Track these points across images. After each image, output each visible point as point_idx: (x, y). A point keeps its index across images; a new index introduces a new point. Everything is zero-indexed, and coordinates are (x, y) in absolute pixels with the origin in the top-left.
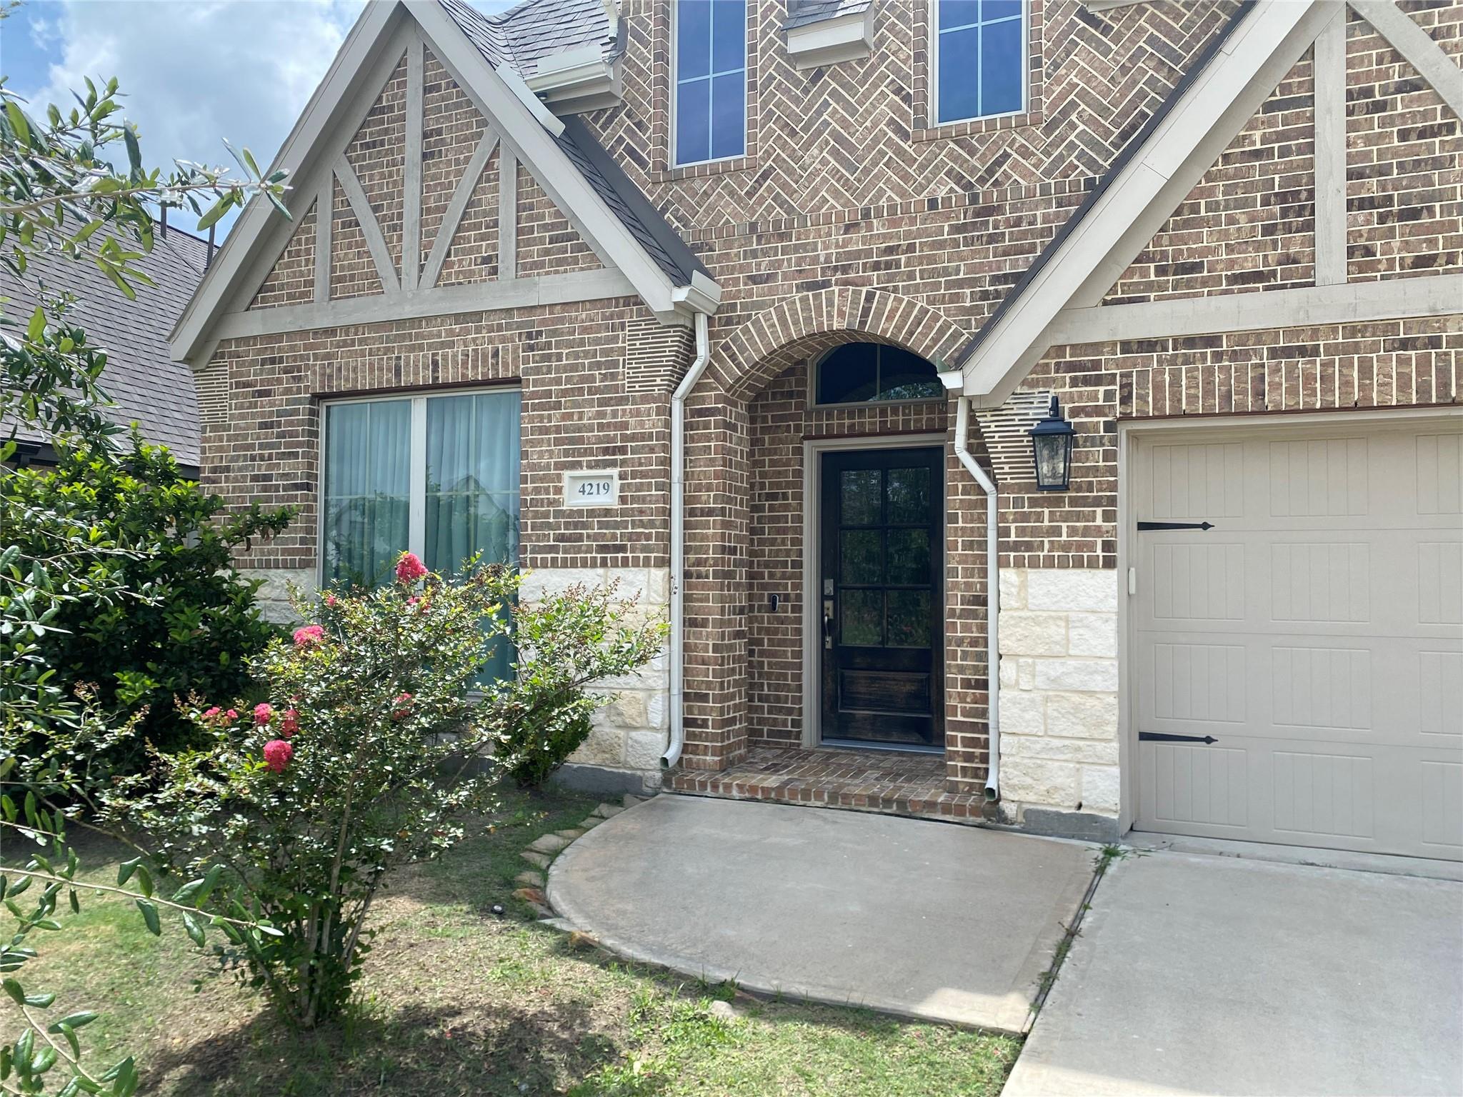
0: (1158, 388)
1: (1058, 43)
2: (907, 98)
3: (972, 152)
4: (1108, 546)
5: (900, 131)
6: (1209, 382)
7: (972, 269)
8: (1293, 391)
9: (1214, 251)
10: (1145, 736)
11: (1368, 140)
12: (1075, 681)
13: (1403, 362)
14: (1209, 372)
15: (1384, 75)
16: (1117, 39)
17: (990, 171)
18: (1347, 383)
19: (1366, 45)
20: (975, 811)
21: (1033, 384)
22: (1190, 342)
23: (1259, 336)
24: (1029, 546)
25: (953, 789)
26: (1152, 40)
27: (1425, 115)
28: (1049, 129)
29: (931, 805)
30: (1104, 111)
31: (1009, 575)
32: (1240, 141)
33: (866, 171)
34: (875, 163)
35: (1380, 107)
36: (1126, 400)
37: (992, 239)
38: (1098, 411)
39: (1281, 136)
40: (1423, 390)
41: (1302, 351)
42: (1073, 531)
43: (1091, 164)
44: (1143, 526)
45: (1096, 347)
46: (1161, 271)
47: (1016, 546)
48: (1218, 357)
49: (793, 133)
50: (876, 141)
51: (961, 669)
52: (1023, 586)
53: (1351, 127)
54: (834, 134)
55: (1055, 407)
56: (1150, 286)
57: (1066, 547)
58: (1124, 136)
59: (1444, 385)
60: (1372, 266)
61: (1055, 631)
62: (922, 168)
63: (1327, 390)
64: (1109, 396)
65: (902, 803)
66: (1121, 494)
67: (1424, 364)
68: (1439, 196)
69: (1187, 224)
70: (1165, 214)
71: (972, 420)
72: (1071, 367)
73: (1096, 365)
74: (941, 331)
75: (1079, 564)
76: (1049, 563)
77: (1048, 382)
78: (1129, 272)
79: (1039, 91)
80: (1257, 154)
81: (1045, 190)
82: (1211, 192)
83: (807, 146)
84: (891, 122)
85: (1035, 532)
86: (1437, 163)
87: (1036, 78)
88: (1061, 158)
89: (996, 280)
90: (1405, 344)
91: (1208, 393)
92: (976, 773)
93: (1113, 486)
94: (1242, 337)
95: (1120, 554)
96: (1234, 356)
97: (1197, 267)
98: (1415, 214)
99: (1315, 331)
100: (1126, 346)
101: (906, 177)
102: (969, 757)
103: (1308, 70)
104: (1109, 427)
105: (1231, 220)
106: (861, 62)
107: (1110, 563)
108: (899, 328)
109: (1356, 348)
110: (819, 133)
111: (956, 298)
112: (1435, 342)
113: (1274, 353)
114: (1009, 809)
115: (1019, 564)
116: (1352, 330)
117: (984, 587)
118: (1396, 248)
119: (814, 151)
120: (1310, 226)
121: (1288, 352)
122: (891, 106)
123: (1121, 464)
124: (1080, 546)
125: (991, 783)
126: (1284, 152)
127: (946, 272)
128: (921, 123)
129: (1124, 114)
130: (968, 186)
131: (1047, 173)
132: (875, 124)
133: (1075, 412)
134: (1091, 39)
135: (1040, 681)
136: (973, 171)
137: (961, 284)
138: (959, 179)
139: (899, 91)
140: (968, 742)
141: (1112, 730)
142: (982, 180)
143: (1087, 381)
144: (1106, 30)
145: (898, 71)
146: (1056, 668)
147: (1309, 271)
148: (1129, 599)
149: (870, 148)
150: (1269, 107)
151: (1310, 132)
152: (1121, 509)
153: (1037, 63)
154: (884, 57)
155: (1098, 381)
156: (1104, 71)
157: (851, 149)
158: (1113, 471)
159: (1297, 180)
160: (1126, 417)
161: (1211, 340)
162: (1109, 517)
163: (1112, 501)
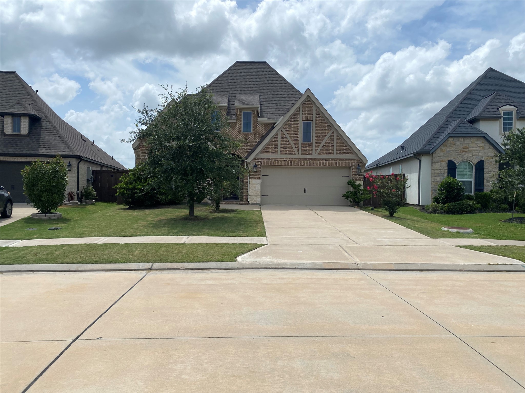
0: (265, 162)
1: (255, 126)
2: (240, 129)
3: (247, 136)
4: (260, 177)
5: (239, 132)
6: (269, 162)
7: (246, 148)
8: (276, 164)
9: (270, 150)
10: (262, 196)
11: (282, 142)
12: (256, 190)
13: (284, 162)
14: (269, 161)
15: (284, 136)
16: (261, 127)
17: (248, 138)
18: (280, 163)
19: (282, 133)
20: (247, 203)
21: (253, 161)
22: (267, 158)
23: (273, 158)
24: (253, 177)
25: (244, 202)
26: (264, 128)
27: (287, 140)
28: (254, 135)
29: (242, 203)
30: (260, 134)
31: (250, 180)
32: (272, 140)
33: (235, 136)
34: (236, 135)
35: (283, 139)
36: (262, 163)
37: (249, 145)
39: (275, 140)
40: (286, 164)
41: (277, 160)
42: (257, 176)
43: (258, 139)
44: (262, 175)
45: (259, 158)
46: (265, 151)
47: (251, 177)
48: (270, 160)
49: (226, 130)
51: (245, 190)
52: (252, 181)
53: (281, 140)
54: (231, 131)
55: (255, 164)
56: (264, 153)
57: (256, 177)
58: (261, 137)
59: (287, 164)
60: (282, 153)
61: (255, 186)
62: (241, 137)
64: (260, 163)
65: (239, 203)
66: (261, 172)
67: (286, 162)
68: (287, 148)
69: (268, 147)
70: (266, 146)
71: (247, 164)
72: (257, 160)
73: (259, 160)
74: (243, 154)
75: (257, 179)
76: (254, 179)
77: (255, 161)
78: (262, 151)
79: (253, 131)
80: (273, 142)
81: (254, 141)
82: (269, 144)
83: (228, 132)
84: (238, 131)
85: (253, 176)
86: (287, 145)
87: (253, 129)
88: (255, 138)
89: (249, 150)
90: (285, 160)
91: (269, 163)
92: (246, 200)
93: (260, 172)
94: (272, 158)
95: (261, 178)
96: (271, 160)
97: (268, 151)
99: (278, 158)
100: (262, 158)
101: (239, 137)
102: (246, 198)
103: (278, 134)
104: (260, 166)
105: (271, 147)
106: (235, 124)
107: (260, 179)
108: (239, 154)
109: (281, 160)
110: (229, 131)
111: (245, 151)
112: (287, 160)
113: (274, 160)
114: (250, 203)
115: (252, 179)
116: (281, 159)
117: (248, 181)
118: (284, 152)
119: (229, 133)
120: (277, 149)
121: (276, 160)
122: (238, 129)
123: (261, 169)
124: (257, 177)
125: (248, 200)
126: (276, 142)
127: (244, 148)
128: (241, 132)
129: (262, 135)
130: (246, 140)
131: (254, 139)
132: (236, 131)
133: (257, 164)
134: (258, 127)
135: (253, 190)
136: (247, 138)
138: (245, 139)
139: (239, 128)
140: (245, 197)
141: (260, 195)
142: (248, 139)
143: (258, 161)
144: (260, 126)
145: (239, 126)
147: (277, 153)
148: (261, 182)
149: (235, 134)
150: (274, 137)
151: (278, 140)
152: (261, 174)
154: (237, 124)
155: (259, 161)
156: (260, 130)
158: (260, 170)
159: (277, 144)
160: (262, 165)
161: (269, 158)
162: (260, 174)
163: (260, 173)
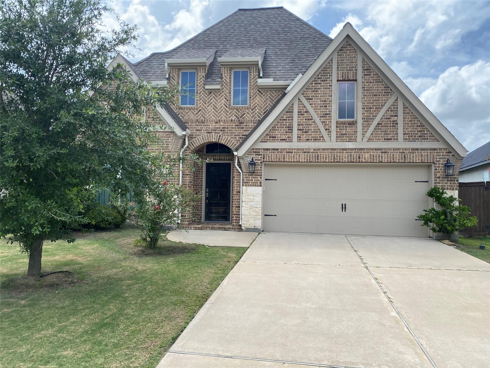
0: (269, 157)
1: (254, 95)
2: (227, 100)
3: (239, 112)
4: (260, 183)
5: (226, 106)
6: (277, 156)
7: (238, 133)
8: (289, 159)
9: (278, 135)
10: (265, 215)
11: (301, 120)
12: (255, 206)
13: (304, 155)
14: (277, 155)
15: (303, 109)
16: (264, 96)
17: (242, 116)
18: (297, 158)
19: (301, 104)
20: (237, 229)
21: (249, 155)
22: (274, 149)
23: (284, 149)
24: (248, 183)
25: (233, 226)
26: (269, 97)
27: (309, 117)
28: (252, 110)
29: (230, 228)
30: (261, 108)
31: (244, 187)
32: (282, 117)
33: (220, 113)
34: (221, 111)
35: (302, 115)
36: (264, 158)
37: (242, 128)
38: (259, 160)
39: (288, 117)
40: (307, 160)
41: (291, 152)
42: (255, 180)
43: (259, 117)
44: (266, 180)
45: (259, 149)
46: (270, 137)
47: (246, 183)
48: (278, 152)
49: (205, 103)
50: (221, 107)
51: (235, 204)
52: (246, 189)
53: (298, 117)
54: (213, 105)
55: (252, 159)
56: (268, 140)
57: (254, 183)
58: (265, 113)
59: (310, 159)
60: (301, 140)
61: (252, 197)
62: (230, 114)
63: (294, 159)
64: (261, 157)
65: (224, 228)
66: (263, 174)
67: (307, 155)
68: (310, 130)
69: (274, 130)
70: (271, 128)
71: (238, 160)
72: (255, 152)
73: (259, 152)
74: (233, 144)
75: (256, 186)
76: (251, 186)
77: (251, 154)
78: (265, 137)
79: (251, 103)
80: (285, 120)
81: (251, 120)
82: (278, 125)
83: (208, 106)
84: (224, 104)
85: (249, 180)
86: (310, 125)
87: (250, 100)
88: (254, 115)
89: (243, 135)
90: (305, 152)
91: (277, 158)
92: (237, 222)
93: (261, 173)
94: (282, 149)
95: (262, 184)
96: (281, 152)
97: (275, 137)
98: (307, 132)
99: (292, 149)
100: (264, 149)
101: (227, 115)
102: (236, 220)
103: (292, 107)
104: (261, 163)
105: (281, 130)
106: (219, 92)
107: (261, 186)
108: (225, 142)
109: (298, 152)
110: (210, 104)
111: (235, 138)
112: (309, 152)
113: (286, 152)
114: (243, 228)
115: (246, 186)
116: (298, 149)
117: (240, 190)
118: (304, 137)
120: (292, 132)
121: (288, 152)
122: (224, 101)
123: (263, 169)
124: (256, 183)
125: (240, 224)
126: (289, 120)
127: (234, 133)
128: (230, 105)
129: (265, 109)
130: (238, 118)
131: (252, 117)
132: (221, 104)
133: (256, 160)
134: (259, 95)
135: (249, 206)
136: (239, 115)
137: (236, 135)
138: (236, 117)
139: (226, 98)
140: (236, 217)
141: (260, 214)
143: (258, 155)
144: (262, 94)
145: (226, 95)
146: (251, 204)
147: (292, 140)
148: (264, 192)
150: (287, 112)
151: (292, 117)
152: (263, 177)
153: (250, 98)
154: (223, 92)
155: (259, 155)
156: (262, 101)
157: (217, 108)
158: (261, 170)
159: (290, 125)
160: (264, 161)
161: (277, 149)
162: (261, 178)
163: (261, 175)
